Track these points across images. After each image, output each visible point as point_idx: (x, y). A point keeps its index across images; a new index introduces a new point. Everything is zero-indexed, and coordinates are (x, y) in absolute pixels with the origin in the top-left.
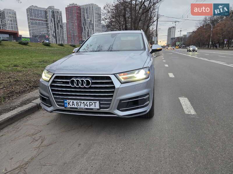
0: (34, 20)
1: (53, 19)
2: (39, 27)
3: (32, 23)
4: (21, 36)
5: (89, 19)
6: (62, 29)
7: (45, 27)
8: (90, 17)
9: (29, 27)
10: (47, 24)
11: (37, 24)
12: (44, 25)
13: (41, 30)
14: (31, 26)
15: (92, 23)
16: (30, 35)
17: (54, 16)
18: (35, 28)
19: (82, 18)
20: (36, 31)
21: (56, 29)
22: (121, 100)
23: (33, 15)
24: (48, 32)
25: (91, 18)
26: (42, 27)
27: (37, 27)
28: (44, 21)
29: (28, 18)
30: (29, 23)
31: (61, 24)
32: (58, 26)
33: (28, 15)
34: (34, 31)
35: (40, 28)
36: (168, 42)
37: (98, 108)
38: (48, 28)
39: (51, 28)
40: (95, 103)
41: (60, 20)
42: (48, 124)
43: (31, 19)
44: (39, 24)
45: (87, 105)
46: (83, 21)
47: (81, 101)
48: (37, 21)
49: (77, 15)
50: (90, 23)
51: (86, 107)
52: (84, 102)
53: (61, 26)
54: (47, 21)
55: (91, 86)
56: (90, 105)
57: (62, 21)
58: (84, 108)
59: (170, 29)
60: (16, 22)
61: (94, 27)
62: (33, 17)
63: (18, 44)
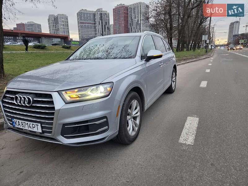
0: (84, 23)
1: (101, 21)
2: (87, 30)
3: (82, 27)
4: (71, 39)
5: (136, 19)
6: (109, 30)
7: (93, 30)
8: (137, 16)
9: (79, 31)
10: (95, 27)
11: (86, 27)
12: (92, 28)
13: (89, 33)
14: (81, 30)
15: (140, 23)
16: (80, 38)
17: (102, 18)
18: (84, 31)
19: (129, 19)
20: (85, 34)
21: (103, 31)
22: (64, 125)
23: (83, 18)
24: (96, 35)
25: (139, 18)
26: (90, 30)
27: (86, 30)
28: (92, 24)
29: (78, 22)
30: (79, 27)
31: (108, 26)
32: (106, 29)
33: (78, 19)
34: (83, 34)
35: (89, 31)
36: (229, 39)
37: (41, 131)
38: (96, 30)
39: (99, 31)
40: (37, 125)
41: (107, 22)
42: (17, 141)
43: (81, 23)
44: (88, 27)
45: (31, 127)
46: (129, 22)
47: (24, 122)
48: (86, 25)
49: (125, 16)
50: (137, 23)
51: (30, 129)
52: (27, 124)
53: (109, 29)
54: (95, 24)
55: (32, 104)
56: (33, 127)
57: (109, 23)
58: (29, 130)
59: (232, 25)
60: (68, 27)
61: (141, 27)
62: (82, 21)
63: (62, 48)
